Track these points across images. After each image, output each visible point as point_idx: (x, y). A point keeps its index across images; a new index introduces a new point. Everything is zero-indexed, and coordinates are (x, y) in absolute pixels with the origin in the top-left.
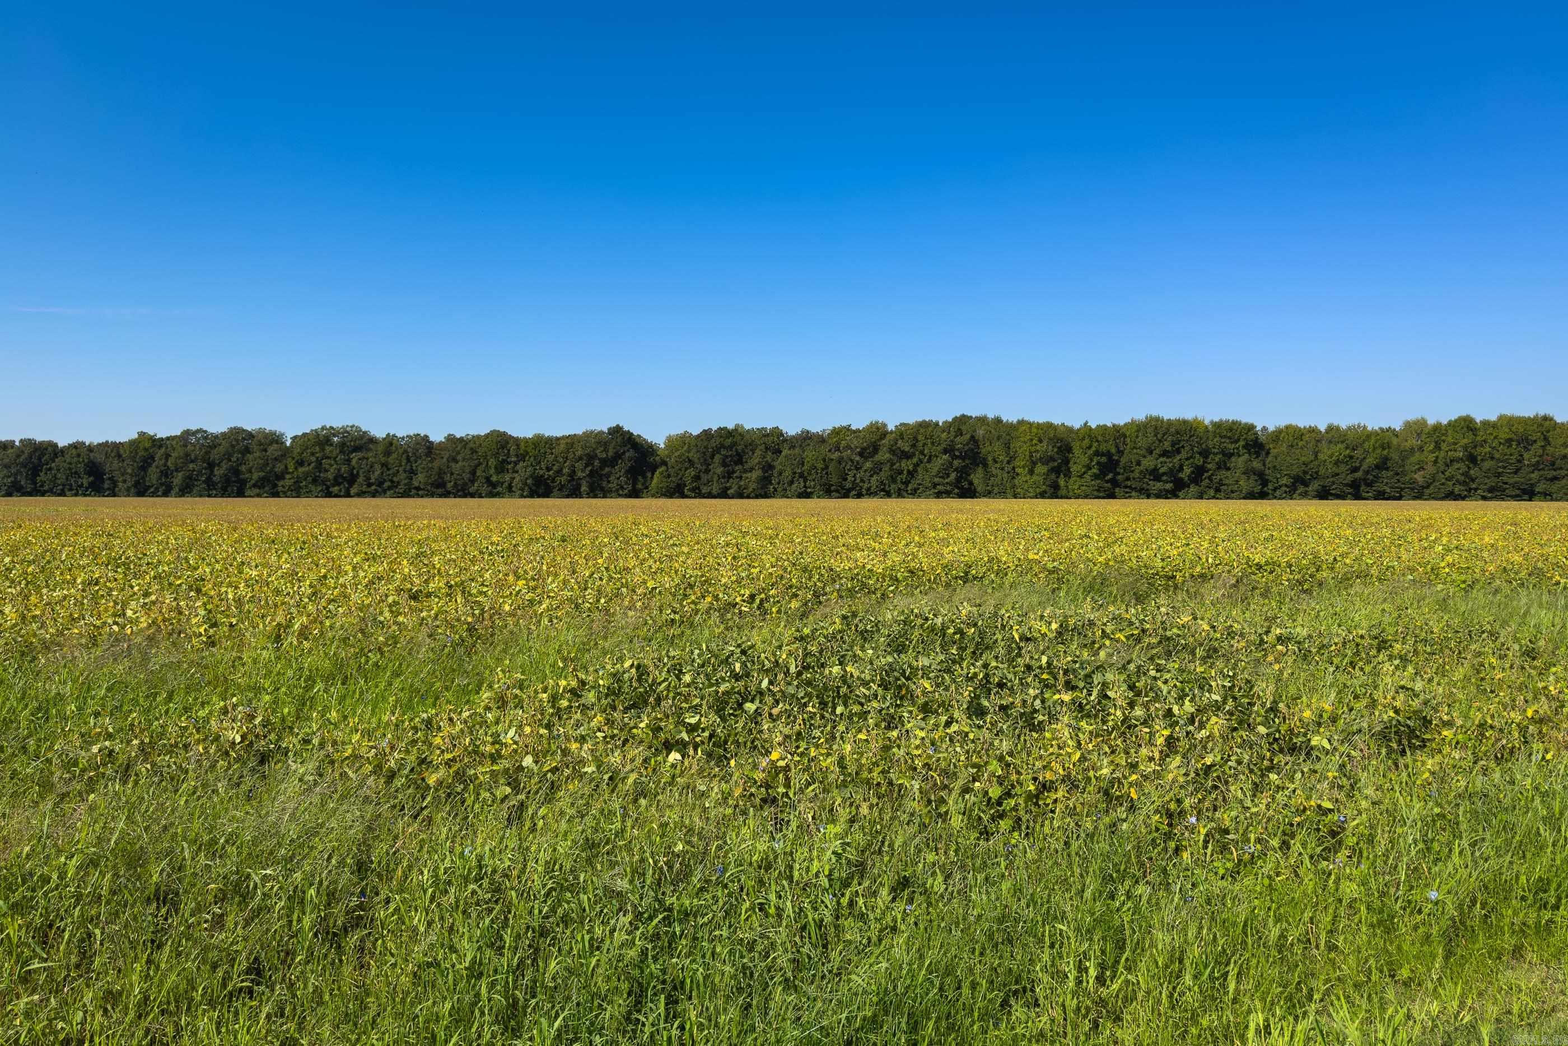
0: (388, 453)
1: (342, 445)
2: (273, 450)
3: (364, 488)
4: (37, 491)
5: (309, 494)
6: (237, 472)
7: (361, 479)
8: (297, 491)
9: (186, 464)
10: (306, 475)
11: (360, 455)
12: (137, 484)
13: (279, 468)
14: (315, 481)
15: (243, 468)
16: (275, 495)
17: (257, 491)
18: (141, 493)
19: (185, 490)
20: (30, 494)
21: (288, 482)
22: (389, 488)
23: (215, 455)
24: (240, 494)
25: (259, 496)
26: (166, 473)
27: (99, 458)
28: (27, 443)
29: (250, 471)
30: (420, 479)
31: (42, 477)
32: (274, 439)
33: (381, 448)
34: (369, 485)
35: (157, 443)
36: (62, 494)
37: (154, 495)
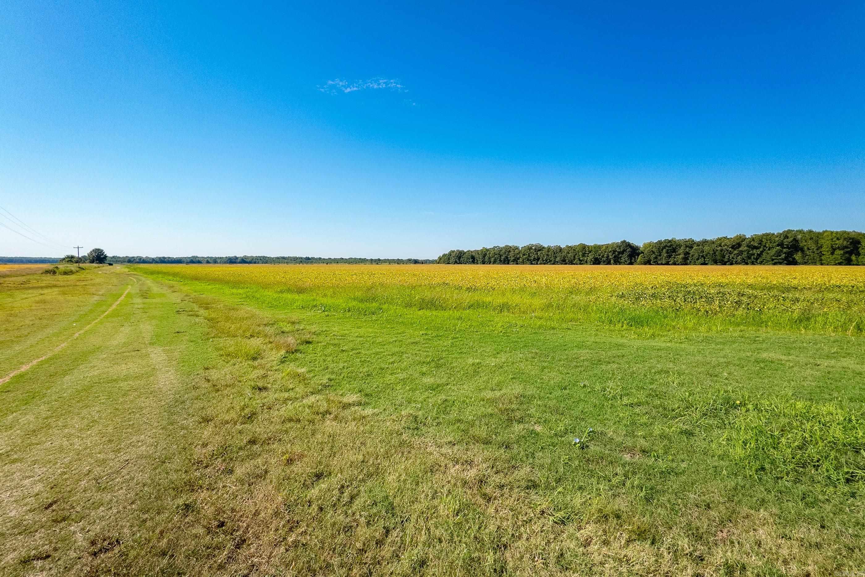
0: (548, 251)
1: (535, 249)
2: (517, 251)
3: (542, 262)
4: (460, 263)
5: (526, 264)
6: (507, 258)
7: (541, 259)
8: (523, 263)
9: (494, 256)
10: (526, 258)
11: (540, 252)
12: (483, 261)
13: (518, 256)
14: (528, 260)
15: (509, 256)
16: (517, 264)
17: (512, 263)
18: (484, 264)
19: (494, 263)
20: (459, 264)
21: (521, 260)
22: (549, 262)
23: (501, 253)
24: (508, 264)
25: (513, 264)
26: (489, 258)
27: (474, 254)
28: (458, 251)
29: (510, 257)
30: (558, 259)
31: (461, 259)
32: (517, 248)
33: (546, 250)
34: (543, 261)
35: (487, 250)
36: (466, 264)
37: (487, 264)
